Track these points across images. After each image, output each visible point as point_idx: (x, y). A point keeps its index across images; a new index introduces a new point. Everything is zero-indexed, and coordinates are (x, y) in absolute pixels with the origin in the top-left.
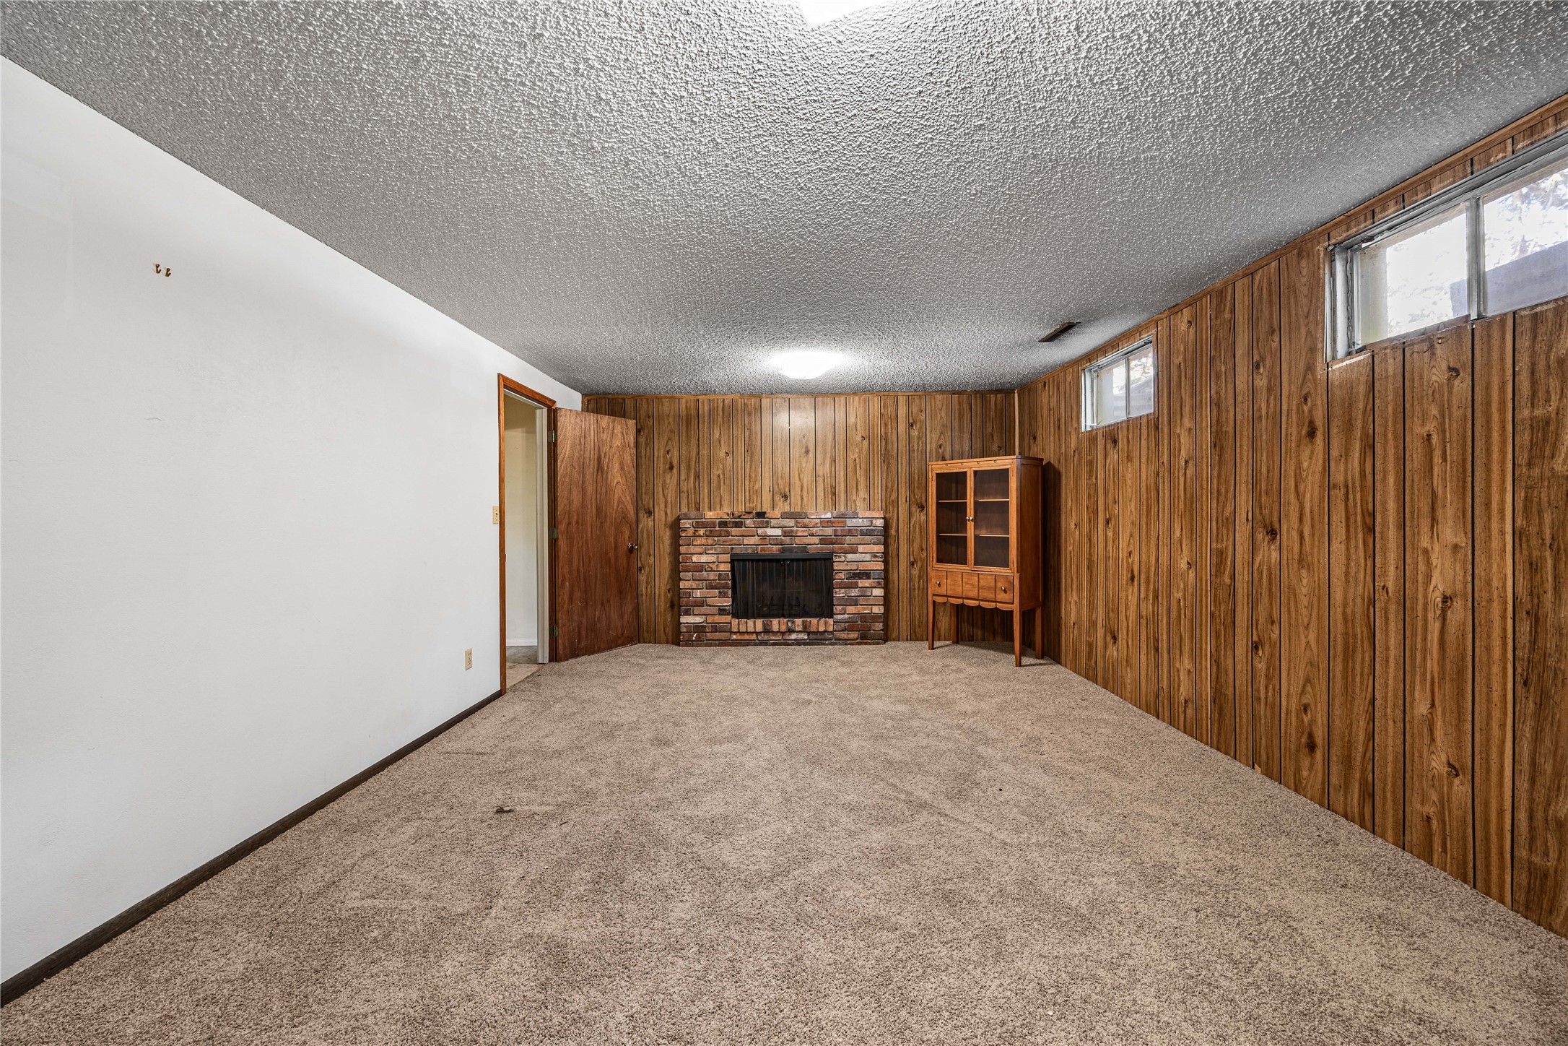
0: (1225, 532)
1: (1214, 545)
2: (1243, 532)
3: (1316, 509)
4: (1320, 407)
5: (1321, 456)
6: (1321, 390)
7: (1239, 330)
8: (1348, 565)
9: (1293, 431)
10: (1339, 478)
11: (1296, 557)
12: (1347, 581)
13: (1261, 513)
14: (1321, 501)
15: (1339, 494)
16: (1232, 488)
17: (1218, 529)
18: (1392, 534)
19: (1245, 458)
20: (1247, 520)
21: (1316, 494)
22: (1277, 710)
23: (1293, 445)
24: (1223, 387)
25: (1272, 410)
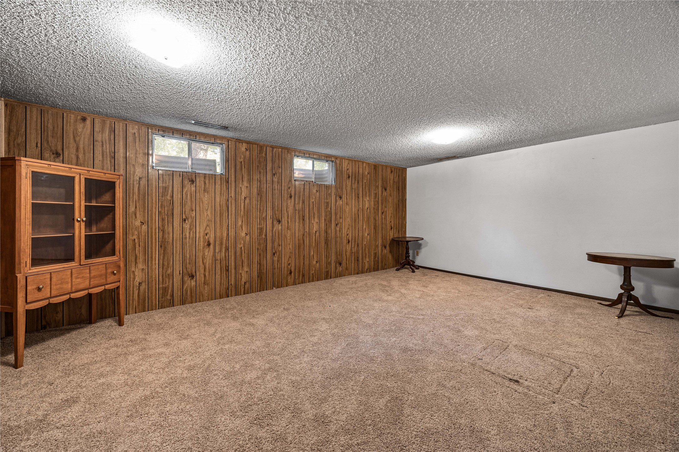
0: (263, 222)
1: (258, 226)
2: (269, 221)
3: (292, 215)
4: (293, 191)
5: (293, 203)
6: (293, 187)
7: (268, 162)
8: (299, 228)
9: (286, 196)
10: (297, 208)
11: (287, 227)
12: (299, 231)
13: (275, 216)
14: (293, 213)
15: (297, 212)
16: (265, 208)
17: (260, 221)
18: (307, 220)
19: (270, 200)
20: (271, 218)
21: (292, 212)
22: (281, 269)
23: (286, 199)
24: (262, 176)
25: (279, 188)
